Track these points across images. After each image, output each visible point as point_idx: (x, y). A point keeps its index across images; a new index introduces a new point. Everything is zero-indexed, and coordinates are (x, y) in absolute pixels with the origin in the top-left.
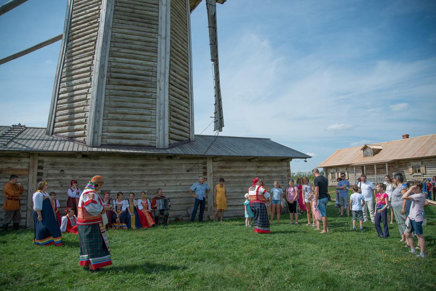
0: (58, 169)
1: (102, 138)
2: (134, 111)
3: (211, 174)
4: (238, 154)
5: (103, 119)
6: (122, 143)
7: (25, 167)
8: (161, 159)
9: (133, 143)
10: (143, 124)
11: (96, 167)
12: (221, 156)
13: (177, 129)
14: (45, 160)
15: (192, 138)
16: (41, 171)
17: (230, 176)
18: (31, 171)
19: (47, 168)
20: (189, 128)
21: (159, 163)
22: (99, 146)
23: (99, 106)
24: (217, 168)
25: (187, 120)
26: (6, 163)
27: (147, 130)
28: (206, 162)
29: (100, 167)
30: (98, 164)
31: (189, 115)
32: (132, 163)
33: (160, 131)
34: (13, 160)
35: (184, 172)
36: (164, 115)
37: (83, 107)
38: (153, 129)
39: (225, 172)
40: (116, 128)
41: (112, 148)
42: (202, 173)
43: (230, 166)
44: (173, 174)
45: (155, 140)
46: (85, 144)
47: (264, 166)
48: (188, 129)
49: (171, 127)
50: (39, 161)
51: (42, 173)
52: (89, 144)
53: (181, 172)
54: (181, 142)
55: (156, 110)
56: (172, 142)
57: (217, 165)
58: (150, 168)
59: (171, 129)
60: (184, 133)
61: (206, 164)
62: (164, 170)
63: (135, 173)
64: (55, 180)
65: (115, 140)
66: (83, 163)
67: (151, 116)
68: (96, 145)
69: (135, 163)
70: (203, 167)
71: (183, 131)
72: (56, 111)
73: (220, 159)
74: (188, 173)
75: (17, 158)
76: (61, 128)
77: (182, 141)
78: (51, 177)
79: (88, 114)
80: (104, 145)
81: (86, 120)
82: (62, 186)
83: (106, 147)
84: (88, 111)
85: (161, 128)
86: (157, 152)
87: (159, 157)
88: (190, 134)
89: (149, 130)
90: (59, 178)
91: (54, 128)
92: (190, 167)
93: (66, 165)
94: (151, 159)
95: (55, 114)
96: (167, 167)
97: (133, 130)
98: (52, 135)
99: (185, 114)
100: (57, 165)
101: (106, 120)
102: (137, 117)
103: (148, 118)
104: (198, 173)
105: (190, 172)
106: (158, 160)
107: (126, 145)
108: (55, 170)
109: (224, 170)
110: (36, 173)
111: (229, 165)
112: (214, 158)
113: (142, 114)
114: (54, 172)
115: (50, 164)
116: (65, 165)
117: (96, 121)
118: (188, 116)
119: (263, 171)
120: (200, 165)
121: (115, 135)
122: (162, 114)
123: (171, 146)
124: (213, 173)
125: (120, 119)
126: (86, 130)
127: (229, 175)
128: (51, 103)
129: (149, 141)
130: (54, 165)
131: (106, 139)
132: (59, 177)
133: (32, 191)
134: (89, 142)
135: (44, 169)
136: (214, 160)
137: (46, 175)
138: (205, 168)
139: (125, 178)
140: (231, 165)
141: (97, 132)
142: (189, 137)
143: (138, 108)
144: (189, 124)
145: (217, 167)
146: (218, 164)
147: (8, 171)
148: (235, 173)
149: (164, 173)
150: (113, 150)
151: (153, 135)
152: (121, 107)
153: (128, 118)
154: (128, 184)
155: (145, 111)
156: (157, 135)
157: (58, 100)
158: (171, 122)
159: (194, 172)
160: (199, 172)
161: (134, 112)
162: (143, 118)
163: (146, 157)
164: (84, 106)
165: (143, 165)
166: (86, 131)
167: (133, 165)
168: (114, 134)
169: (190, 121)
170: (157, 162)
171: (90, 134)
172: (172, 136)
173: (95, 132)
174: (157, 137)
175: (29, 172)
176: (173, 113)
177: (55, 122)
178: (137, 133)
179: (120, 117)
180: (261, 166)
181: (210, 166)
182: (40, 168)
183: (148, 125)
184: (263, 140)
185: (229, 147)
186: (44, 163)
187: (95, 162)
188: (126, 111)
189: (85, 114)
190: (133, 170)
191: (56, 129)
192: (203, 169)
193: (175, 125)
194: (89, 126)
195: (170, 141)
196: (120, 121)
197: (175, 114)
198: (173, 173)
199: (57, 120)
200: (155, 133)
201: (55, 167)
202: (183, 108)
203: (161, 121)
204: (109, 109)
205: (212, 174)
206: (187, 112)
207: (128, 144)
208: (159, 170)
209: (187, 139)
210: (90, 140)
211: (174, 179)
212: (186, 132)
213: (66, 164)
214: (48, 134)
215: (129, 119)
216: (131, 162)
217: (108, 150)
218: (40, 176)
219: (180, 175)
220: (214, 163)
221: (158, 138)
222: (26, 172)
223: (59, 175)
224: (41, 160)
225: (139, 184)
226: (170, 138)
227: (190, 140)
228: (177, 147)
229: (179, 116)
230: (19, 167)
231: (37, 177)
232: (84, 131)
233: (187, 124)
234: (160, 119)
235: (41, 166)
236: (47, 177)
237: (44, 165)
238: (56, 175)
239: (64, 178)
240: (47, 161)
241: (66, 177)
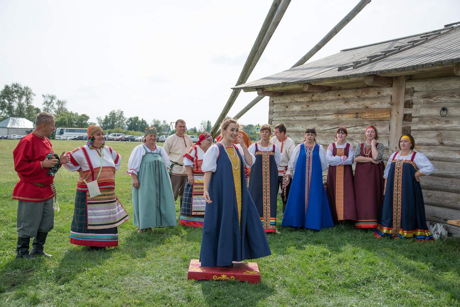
0: (438, 107)
7: (386, 105)
14: (416, 89)
16: (409, 111)
18: (394, 113)
19: (419, 105)
26: (364, 99)
34: (373, 93)
50: (407, 92)
51: (410, 115)
64: (432, 130)
75: (377, 89)
78: (424, 123)
82: (442, 144)
90: (437, 125)
93: (453, 97)
100: (435, 96)
108: (431, 108)
110: (401, 116)
114: (430, 113)
115: (424, 95)
116: (451, 97)
130: (430, 97)
132: (439, 123)
133: (395, 150)
135: (414, 106)
137: (416, 119)
147: (365, 113)
175: (390, 113)
186: (415, 94)
201: (431, 103)
213: (452, 93)
218: (408, 122)
222: (387, 114)
223: (439, 120)
224: (410, 89)
230: (377, 105)
231: (403, 123)
235: (409, 101)
236: (417, 123)
237: (415, 98)
238: (432, 119)
239: (446, 126)
240: (419, 90)
241: (451, 123)
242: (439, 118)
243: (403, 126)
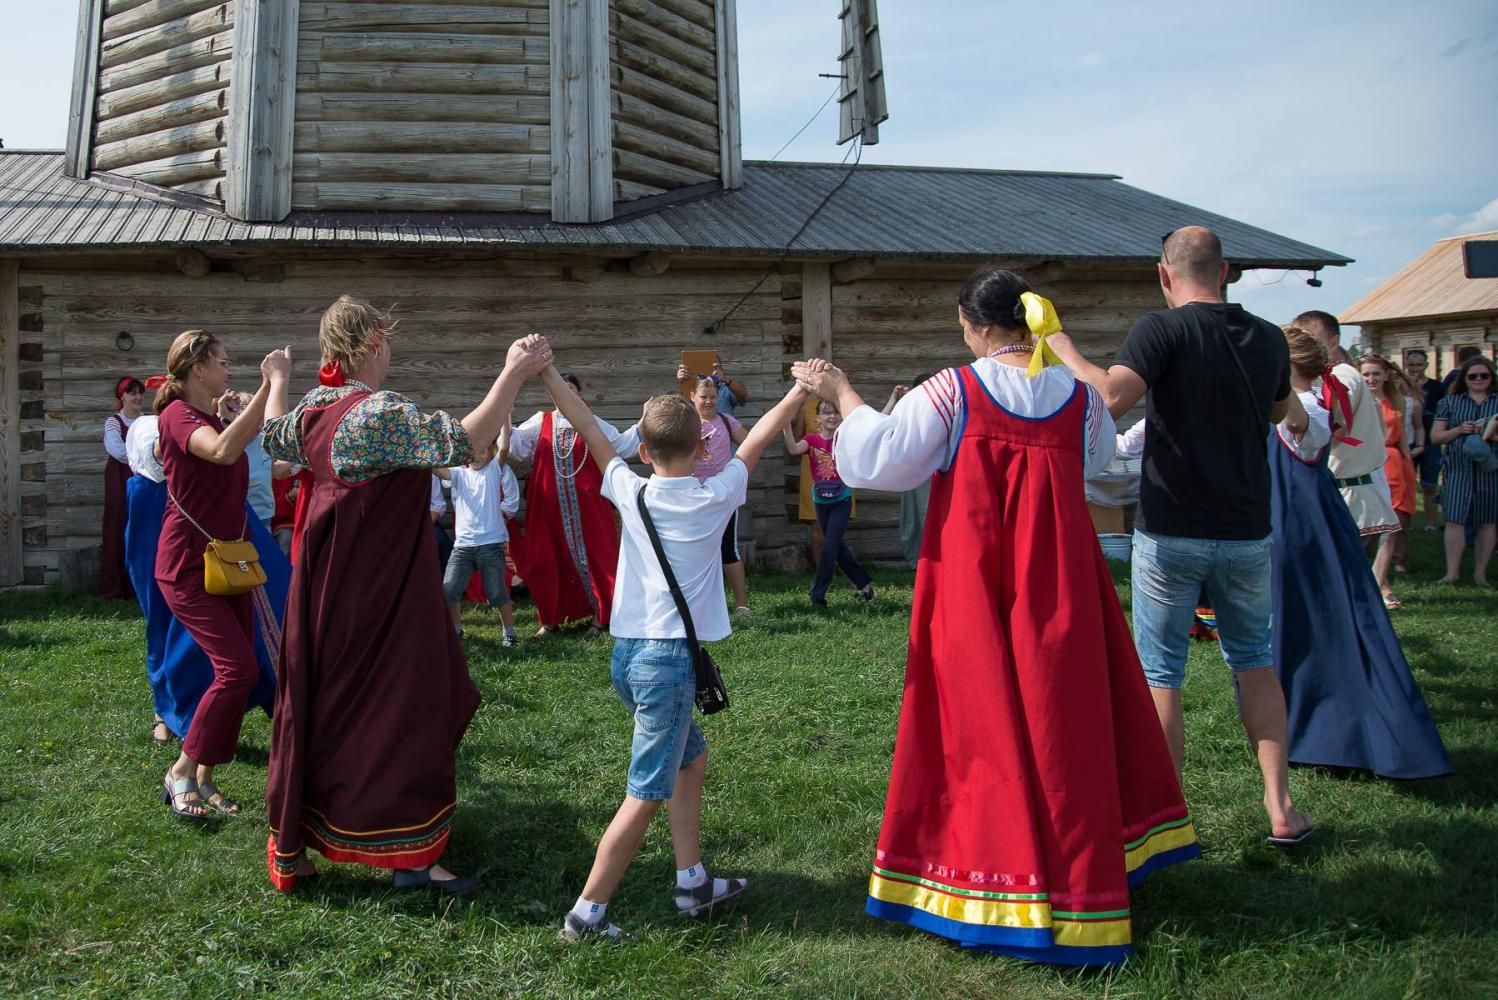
0: (108, 331)
1: (294, 180)
2: (440, 44)
3: (823, 345)
4: (959, 243)
5: (298, 91)
6: (387, 201)
8: (576, 273)
9: (444, 198)
10: (486, 104)
11: (273, 318)
12: (872, 258)
13: (656, 128)
14: (47, 290)
15: (731, 174)
16: (33, 338)
17: (919, 358)
19: (60, 327)
20: (717, 127)
21: (572, 293)
22: (282, 217)
23: (276, 28)
24: (854, 318)
25: (706, 84)
27: (508, 136)
28: (799, 288)
29: (292, 317)
30: (283, 304)
31: (716, 61)
32: (438, 294)
33: (567, 135)
35: (691, 336)
36: (589, 59)
37: (209, 39)
38: (536, 129)
39: (893, 334)
40: (357, 130)
41: (344, 226)
42: (780, 339)
43: (921, 305)
44: (636, 346)
45: (549, 184)
46: (223, 208)
47: (1091, 307)
48: (711, 130)
49: (621, 116)
50: (25, 295)
51: (38, 347)
52: (239, 207)
53: (677, 337)
54: (675, 192)
55: (548, 34)
56: (631, 189)
57: (854, 301)
58: (527, 315)
59: (623, 127)
60: (688, 150)
61: (800, 297)
62: (592, 325)
63: (454, 342)
64: (96, 378)
65: (357, 186)
66: (213, 299)
67: (523, 67)
68: (270, 213)
69: (452, 294)
70: (784, 311)
71: (688, 139)
72: (100, 70)
73: (867, 270)
74: (708, 339)
76: (121, 144)
77: (682, 185)
78: (79, 365)
79: (229, 71)
80: (305, 211)
81: (221, 98)
83: (316, 221)
84: (228, 57)
85: (575, 123)
86: (556, 237)
87: (569, 263)
88: (719, 153)
89: (520, 137)
90: (111, 368)
91: (93, 144)
92: (718, 310)
93: (142, 311)
94: (527, 273)
95: (98, 83)
96: (609, 314)
97: (440, 136)
98: (88, 176)
99: (696, 54)
100: (100, 308)
101: (311, 91)
102: (459, 74)
103: (509, 75)
104: (759, 339)
105: (720, 337)
106: (563, 279)
107: (408, 211)
108: (91, 332)
109: (888, 325)
110: (12, 348)
111: (915, 303)
112: (838, 267)
113: (481, 59)
114: (89, 343)
115: (72, 305)
116: (136, 311)
117: (265, 97)
118: (712, 65)
119: (1086, 332)
120: (766, 300)
121: (356, 164)
122: (576, 51)
123: (625, 211)
124: (834, 340)
125: (379, 83)
126: (225, 145)
127: (915, 352)
128: (80, 32)
129: (518, 188)
130: (87, 309)
131: (313, 185)
132: (113, 364)
134: (239, 201)
135: (47, 328)
136: (842, 275)
137: (55, 356)
138: (794, 317)
139: (412, 368)
140: (923, 301)
141: (270, 153)
142: (716, 170)
143: (460, 27)
144: (716, 103)
145: (851, 312)
146: (859, 297)
148: (941, 344)
149: (592, 341)
150: (346, 235)
151: (536, 158)
152: (379, 27)
153: (416, 80)
154: (425, 397)
155: (495, 41)
156: (556, 158)
157: (105, 16)
158: (622, 95)
159: (740, 338)
160: (763, 336)
161: (441, 46)
162: (484, 75)
163: (507, 262)
164: (210, 31)
165: (494, 306)
166: (223, 150)
167: (445, 303)
168: (352, 160)
169: (717, 94)
170: (560, 289)
171: (240, 163)
172: (631, 159)
173: (261, 153)
174: (556, 169)
176: (633, 51)
177: (96, 119)
178: (458, 149)
179: (379, 74)
180: (1078, 305)
181: (818, 305)
182: (30, 323)
183: (512, 108)
184: (1084, 182)
185: (915, 212)
186: (46, 301)
187: (269, 291)
188: (401, 43)
189: (218, 72)
190: (443, 330)
191: (105, 152)
192: (785, 323)
193: (645, 109)
194: (236, 126)
195: (619, 185)
196: (378, 96)
197: (644, 55)
198: (635, 341)
199: (104, 111)
200: (546, 149)
201: (91, 321)
202: (682, 24)
203: (576, 90)
204: (323, 39)
205: (829, 346)
206: (704, 47)
207: (421, 205)
208: (567, 329)
209: (708, 178)
210: (240, 190)
211: (638, 368)
212: (699, 144)
213: (140, 305)
214: (70, 172)
215: (419, 84)
216: (436, 289)
217: (323, 234)
218: (33, 363)
219: (673, 350)
220: (836, 290)
221: (560, 170)
223: (113, 357)
224: (29, 290)
225: (476, 392)
226: (621, 174)
227: (720, 183)
228: (655, 218)
229: (664, 64)
231: (19, 364)
232: (216, 150)
233: (707, 108)
234: (567, 78)
235: (34, 315)
236: (61, 364)
237: (47, 309)
238: (99, 356)
239: (132, 369)
240: (55, 293)
241: (144, 364)
242: (113, 354)
243: (21, 371)
